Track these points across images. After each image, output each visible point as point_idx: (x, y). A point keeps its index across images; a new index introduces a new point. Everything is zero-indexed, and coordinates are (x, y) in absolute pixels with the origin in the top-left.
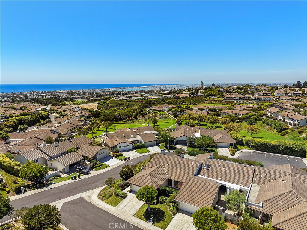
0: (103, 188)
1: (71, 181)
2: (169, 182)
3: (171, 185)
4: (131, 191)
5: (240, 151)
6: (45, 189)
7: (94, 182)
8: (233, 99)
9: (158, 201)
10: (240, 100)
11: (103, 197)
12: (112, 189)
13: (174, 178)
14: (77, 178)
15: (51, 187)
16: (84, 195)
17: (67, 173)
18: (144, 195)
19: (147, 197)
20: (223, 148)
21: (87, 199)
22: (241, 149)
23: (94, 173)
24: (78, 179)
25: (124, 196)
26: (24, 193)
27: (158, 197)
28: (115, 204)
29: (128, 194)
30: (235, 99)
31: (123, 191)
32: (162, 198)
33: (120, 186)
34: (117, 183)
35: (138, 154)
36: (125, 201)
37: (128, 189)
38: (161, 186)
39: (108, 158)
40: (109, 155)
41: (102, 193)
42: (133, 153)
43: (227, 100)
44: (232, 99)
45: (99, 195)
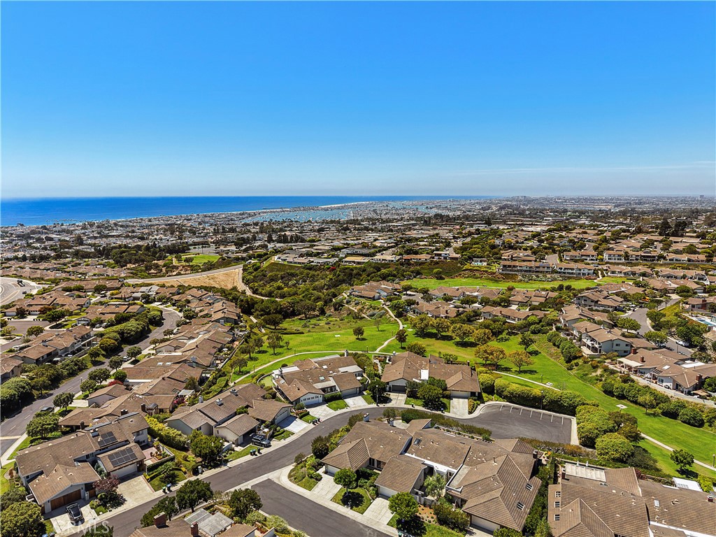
0: (291, 467)
1: (249, 457)
2: (371, 461)
3: (373, 465)
4: (326, 472)
5: (486, 404)
6: (224, 468)
7: (279, 459)
8: (517, 271)
9: (357, 484)
10: (530, 271)
11: (295, 479)
12: (304, 469)
13: (376, 457)
14: (257, 453)
15: (229, 465)
16: (272, 476)
17: (240, 445)
18: (342, 479)
19: (345, 481)
20: (460, 400)
21: (276, 481)
22: (488, 401)
23: (276, 444)
24: (259, 455)
25: (319, 479)
26: (201, 474)
27: (357, 480)
28: (310, 488)
29: (323, 475)
30: (521, 271)
31: (318, 472)
32: (362, 481)
33: (313, 466)
34: (309, 463)
35: (332, 411)
36: (320, 484)
37: (323, 469)
38: (361, 467)
39: (289, 420)
40: (291, 414)
41: (292, 474)
42: (325, 410)
43: (504, 272)
44: (515, 271)
45: (290, 476)
